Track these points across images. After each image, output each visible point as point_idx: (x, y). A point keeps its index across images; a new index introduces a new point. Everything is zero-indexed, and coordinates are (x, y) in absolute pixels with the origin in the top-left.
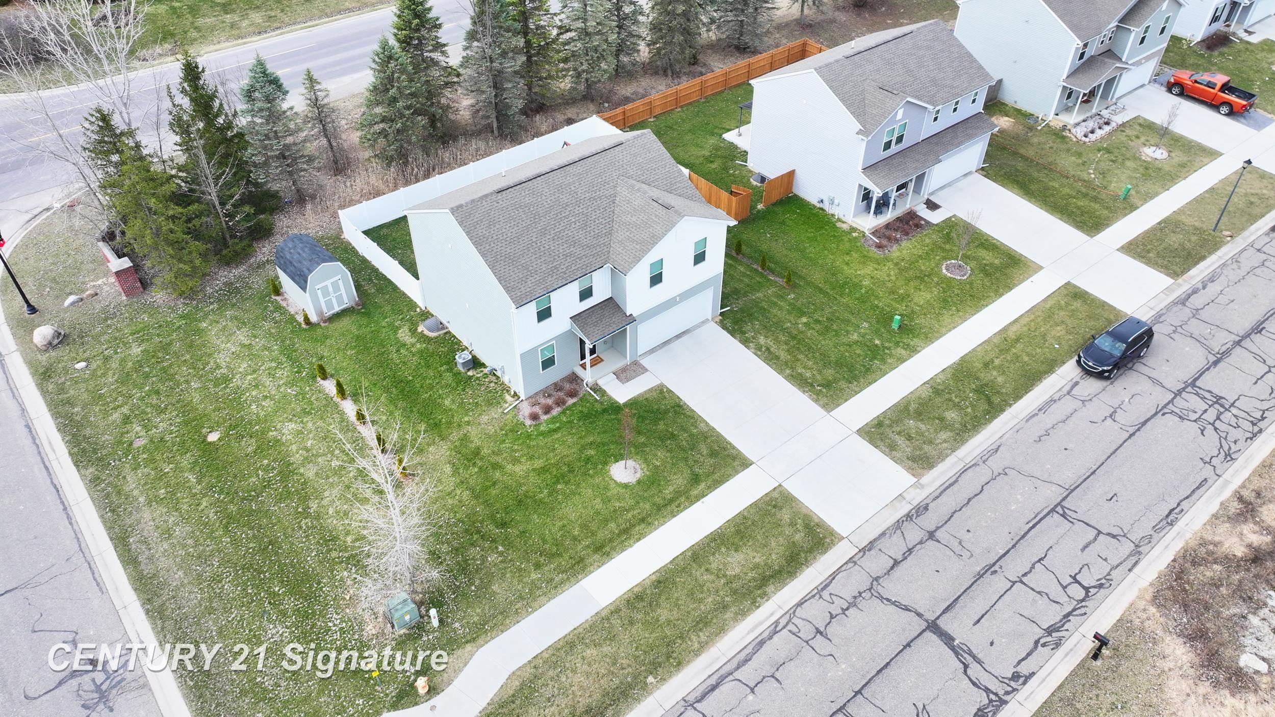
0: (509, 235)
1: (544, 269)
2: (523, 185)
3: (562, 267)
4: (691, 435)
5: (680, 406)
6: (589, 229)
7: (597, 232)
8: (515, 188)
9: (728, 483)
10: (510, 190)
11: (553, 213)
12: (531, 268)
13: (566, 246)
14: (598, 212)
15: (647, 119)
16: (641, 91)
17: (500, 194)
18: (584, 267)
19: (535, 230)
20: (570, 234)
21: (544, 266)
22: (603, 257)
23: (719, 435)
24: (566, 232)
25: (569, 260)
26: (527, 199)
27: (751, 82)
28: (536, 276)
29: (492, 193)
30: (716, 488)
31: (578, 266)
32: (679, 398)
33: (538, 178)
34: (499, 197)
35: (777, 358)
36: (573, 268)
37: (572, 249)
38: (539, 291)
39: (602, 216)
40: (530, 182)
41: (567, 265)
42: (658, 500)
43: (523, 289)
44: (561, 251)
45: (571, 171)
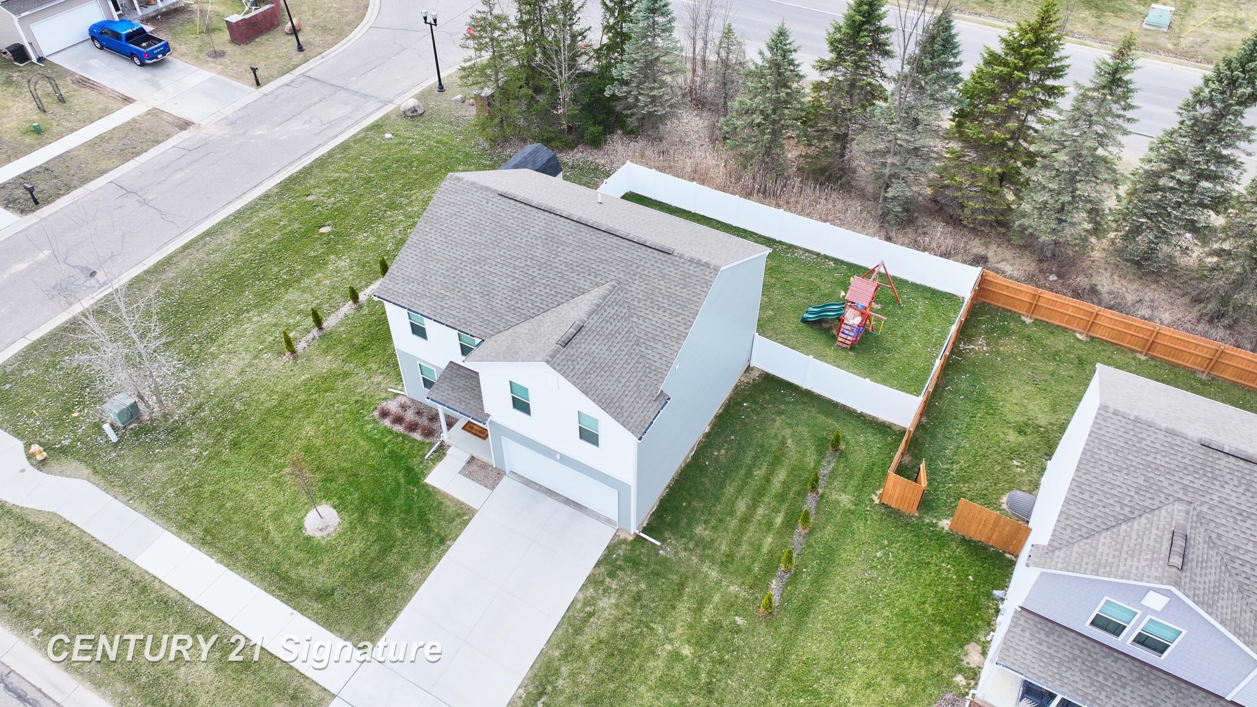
0: (455, 236)
1: (434, 289)
2: (528, 207)
3: (449, 302)
4: (396, 570)
5: (442, 541)
6: (516, 296)
7: (519, 305)
8: (517, 203)
9: (329, 632)
10: (512, 201)
11: (511, 253)
12: (427, 277)
13: (478, 289)
14: (547, 291)
15: (1075, 331)
16: (1130, 298)
17: (499, 197)
18: (463, 321)
19: (477, 252)
20: (496, 284)
21: (439, 286)
22: (488, 331)
23: (405, 600)
24: (496, 279)
25: (461, 303)
26: (512, 221)
27: (1098, 366)
28: (421, 287)
29: (495, 191)
30: (317, 622)
31: (459, 315)
32: (457, 536)
33: (547, 214)
34: (495, 200)
35: (578, 631)
36: (454, 313)
37: (477, 297)
38: (405, 301)
39: (544, 298)
40: (536, 210)
41: (454, 304)
42: (286, 566)
43: (399, 286)
44: (468, 289)
45: (583, 234)
